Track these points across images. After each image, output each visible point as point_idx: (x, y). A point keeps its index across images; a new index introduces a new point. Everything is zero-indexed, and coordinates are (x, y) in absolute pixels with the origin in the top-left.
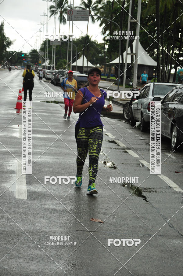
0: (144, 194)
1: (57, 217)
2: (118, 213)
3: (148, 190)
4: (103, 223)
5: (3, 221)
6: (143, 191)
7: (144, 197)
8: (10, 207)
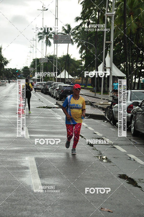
0: (139, 184)
1: (72, 208)
2: (122, 203)
3: (142, 181)
4: (112, 212)
5: (27, 213)
6: (138, 182)
7: (140, 187)
8: (30, 200)
